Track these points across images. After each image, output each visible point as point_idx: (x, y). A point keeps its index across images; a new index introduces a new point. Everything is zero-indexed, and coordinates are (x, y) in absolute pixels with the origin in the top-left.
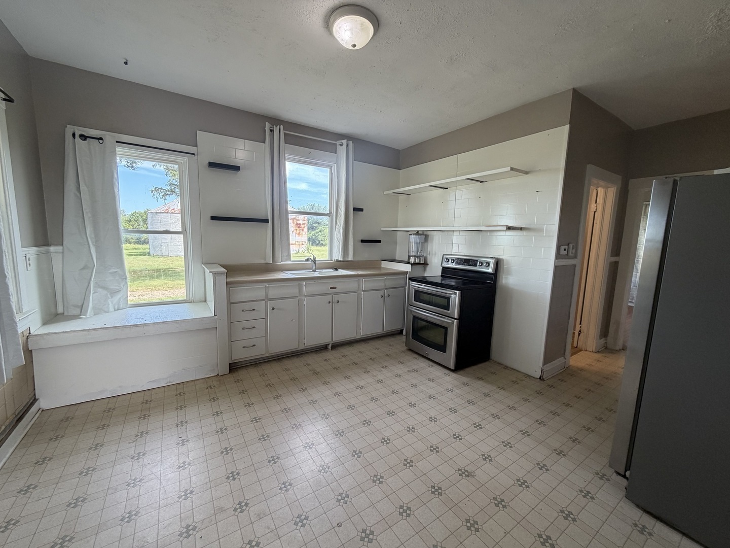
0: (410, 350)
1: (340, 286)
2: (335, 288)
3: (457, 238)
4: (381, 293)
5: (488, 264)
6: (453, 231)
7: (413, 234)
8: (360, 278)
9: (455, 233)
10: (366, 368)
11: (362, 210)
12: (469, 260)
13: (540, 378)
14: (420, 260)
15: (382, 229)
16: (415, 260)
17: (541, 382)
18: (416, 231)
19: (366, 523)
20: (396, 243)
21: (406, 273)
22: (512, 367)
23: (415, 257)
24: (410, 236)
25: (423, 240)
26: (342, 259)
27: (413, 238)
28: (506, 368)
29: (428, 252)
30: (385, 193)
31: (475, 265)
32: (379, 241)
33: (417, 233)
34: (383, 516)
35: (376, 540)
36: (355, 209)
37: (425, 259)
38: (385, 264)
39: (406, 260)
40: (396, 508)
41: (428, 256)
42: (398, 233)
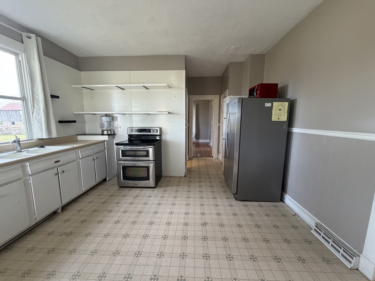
0: (121, 187)
1: (63, 159)
2: (59, 161)
3: (135, 118)
4: (92, 158)
5: (157, 130)
6: (132, 114)
7: (104, 116)
8: (76, 150)
9: (133, 115)
10: (107, 210)
11: (58, 97)
12: (146, 129)
13: (185, 176)
14: (111, 132)
15: (74, 113)
16: (107, 132)
17: (186, 177)
18: (105, 114)
19: (202, 277)
20: (84, 122)
21: (104, 141)
22: (173, 176)
23: (107, 130)
24: (102, 117)
25: (111, 120)
26: (47, 137)
27: (105, 119)
28: (171, 177)
29: (115, 127)
30: (72, 86)
31: (150, 132)
32: (75, 122)
33: (106, 115)
34: (203, 267)
35: (213, 278)
36: (52, 96)
37: (114, 131)
38: (80, 138)
39: (101, 133)
40: (203, 259)
41: (115, 129)
42: (85, 115)
